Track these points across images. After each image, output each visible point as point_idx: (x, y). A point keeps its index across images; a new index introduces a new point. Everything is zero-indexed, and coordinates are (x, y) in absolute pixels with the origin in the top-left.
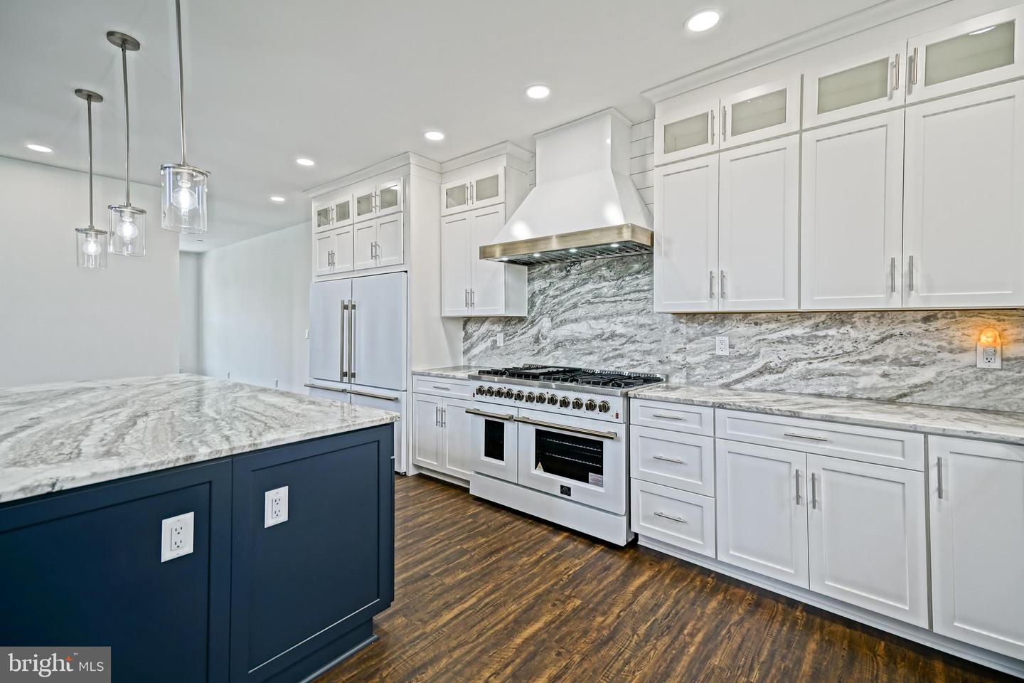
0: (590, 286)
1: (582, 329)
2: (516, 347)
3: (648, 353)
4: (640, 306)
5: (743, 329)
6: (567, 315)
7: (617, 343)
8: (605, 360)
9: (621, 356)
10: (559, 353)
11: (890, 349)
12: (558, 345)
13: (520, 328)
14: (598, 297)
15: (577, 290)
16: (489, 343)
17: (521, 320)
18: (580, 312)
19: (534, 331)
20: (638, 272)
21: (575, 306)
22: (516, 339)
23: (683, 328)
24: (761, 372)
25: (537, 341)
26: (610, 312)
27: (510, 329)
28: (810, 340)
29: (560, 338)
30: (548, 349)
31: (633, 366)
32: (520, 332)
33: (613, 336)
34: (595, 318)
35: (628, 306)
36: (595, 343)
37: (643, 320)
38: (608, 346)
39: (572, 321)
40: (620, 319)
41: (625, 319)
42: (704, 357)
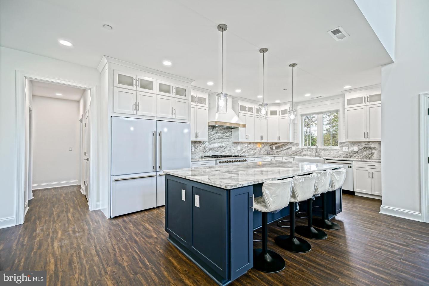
0: (218, 134)
1: (216, 145)
2: (198, 151)
3: (229, 150)
4: (227, 140)
6: (212, 141)
7: (223, 148)
8: (221, 153)
9: (224, 151)
10: (210, 152)
11: (254, 147)
12: (210, 149)
13: (199, 145)
14: (219, 138)
15: (215, 135)
17: (200, 142)
18: (216, 141)
19: (204, 145)
20: (227, 132)
21: (214, 139)
22: (198, 148)
23: (234, 145)
24: (243, 152)
25: (205, 148)
26: (222, 141)
27: (196, 145)
28: (248, 147)
29: (211, 148)
30: (208, 151)
31: (226, 153)
32: (199, 146)
33: (223, 147)
34: (219, 142)
35: (225, 140)
36: (219, 149)
37: (228, 143)
38: (221, 149)
39: (214, 143)
40: (224, 143)
41: (225, 143)
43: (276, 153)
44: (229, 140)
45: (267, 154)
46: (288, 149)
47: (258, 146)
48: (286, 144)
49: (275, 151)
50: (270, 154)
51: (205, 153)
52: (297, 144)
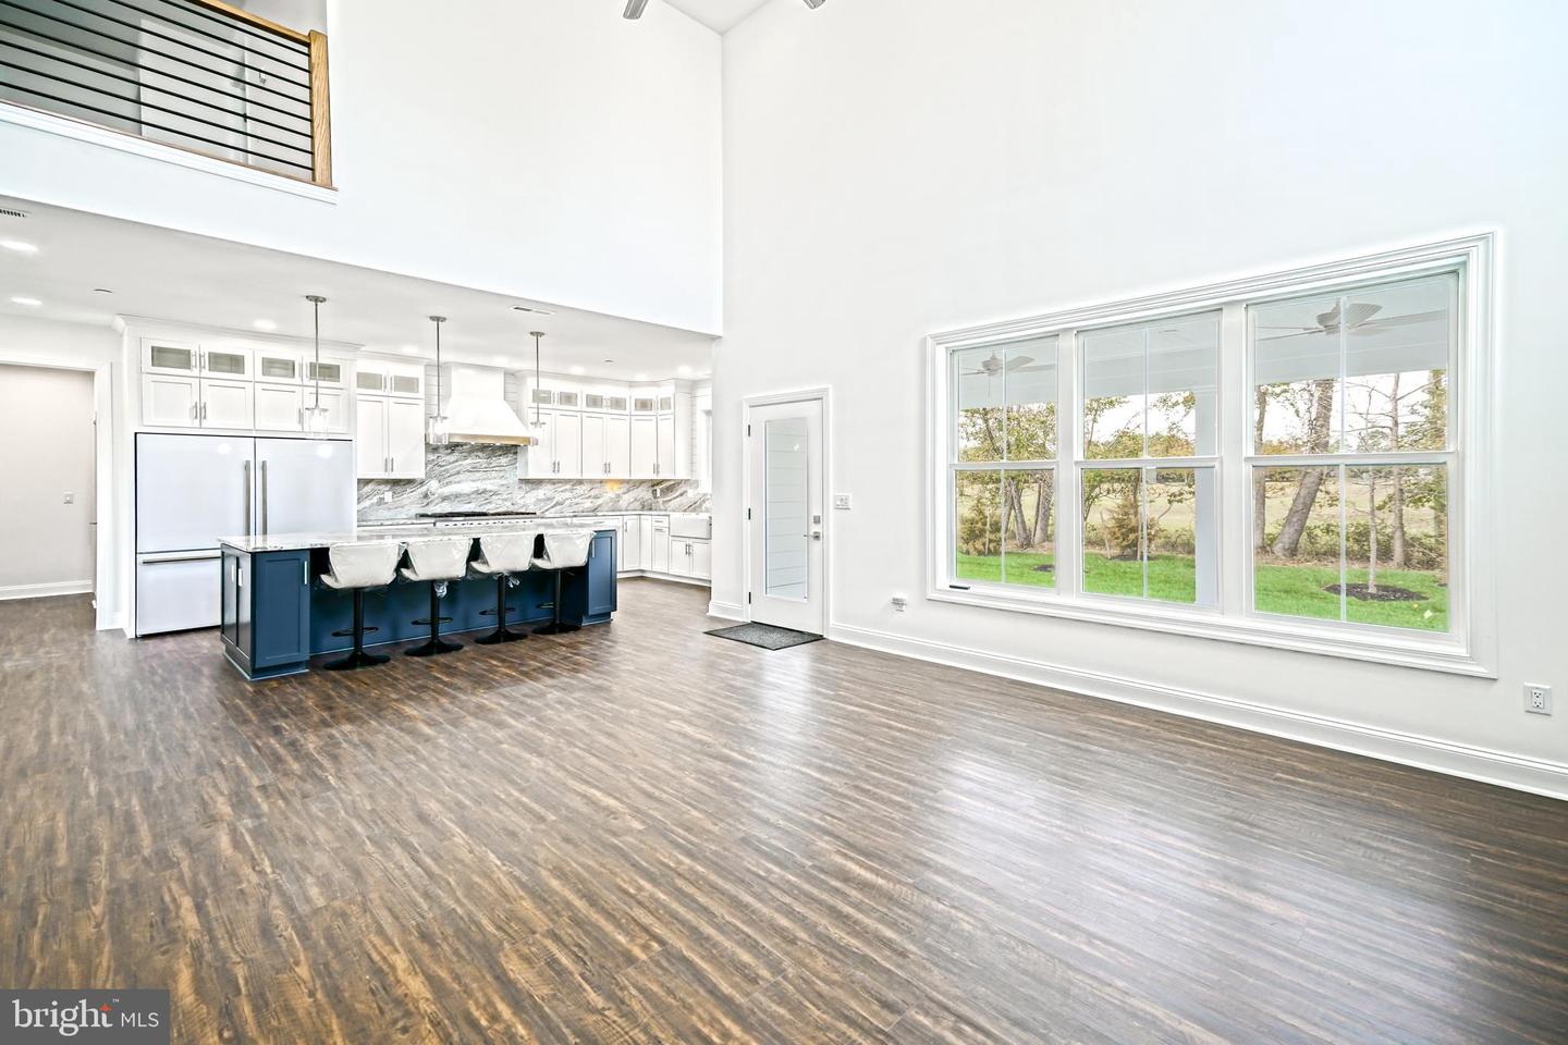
0: (468, 461)
1: (464, 488)
2: (405, 502)
3: (506, 500)
5: (549, 486)
6: (450, 479)
7: (487, 495)
8: (480, 505)
9: (490, 502)
10: (444, 504)
11: (592, 493)
12: (444, 499)
13: (409, 488)
14: (474, 470)
16: (375, 500)
17: (410, 482)
18: (461, 477)
19: (424, 489)
21: (458, 473)
22: (405, 496)
23: (523, 486)
24: (555, 505)
25: (426, 496)
26: (483, 478)
27: (398, 489)
28: (572, 490)
29: (447, 494)
32: (409, 490)
33: (484, 491)
34: (473, 481)
35: (494, 474)
36: (473, 496)
37: (504, 482)
38: (481, 498)
39: (456, 483)
40: (489, 482)
41: (493, 481)
42: (534, 499)
43: (662, 507)
44: (507, 475)
45: (642, 509)
46: (681, 495)
47: (608, 487)
48: (679, 483)
49: (661, 500)
50: (651, 509)
51: (426, 508)
52: (696, 484)
